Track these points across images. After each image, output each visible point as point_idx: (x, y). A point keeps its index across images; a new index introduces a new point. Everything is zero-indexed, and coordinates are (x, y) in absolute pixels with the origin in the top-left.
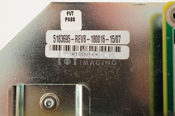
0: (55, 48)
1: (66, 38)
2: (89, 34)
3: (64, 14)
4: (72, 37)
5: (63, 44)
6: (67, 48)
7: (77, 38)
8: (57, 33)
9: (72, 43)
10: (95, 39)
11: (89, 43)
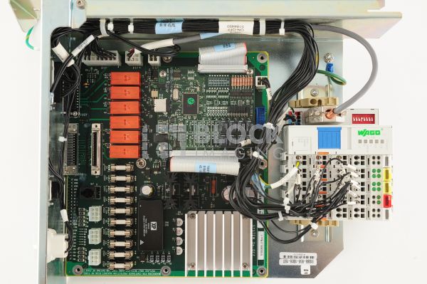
0: (313, 257)
1: (308, 262)
2: (297, 264)
3: (309, 273)
4: (305, 262)
5: (309, 259)
6: (307, 257)
7: (303, 262)
8: (312, 264)
9: (305, 260)
10: (294, 261)
11: (298, 259)
